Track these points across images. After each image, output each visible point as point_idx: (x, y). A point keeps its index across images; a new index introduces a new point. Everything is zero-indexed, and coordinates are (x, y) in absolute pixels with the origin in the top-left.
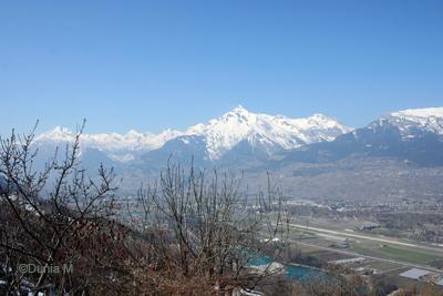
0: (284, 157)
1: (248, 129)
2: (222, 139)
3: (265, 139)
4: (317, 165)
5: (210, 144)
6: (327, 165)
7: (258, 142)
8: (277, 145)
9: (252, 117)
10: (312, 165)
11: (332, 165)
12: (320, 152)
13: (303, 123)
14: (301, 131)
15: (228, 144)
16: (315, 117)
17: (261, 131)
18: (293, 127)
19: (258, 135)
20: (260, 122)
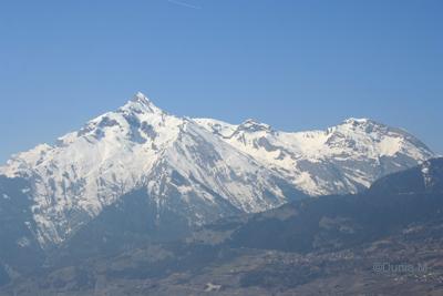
0: (229, 233)
1: (153, 158)
2: (76, 188)
3: (193, 187)
4: (309, 258)
5: (43, 202)
6: (334, 257)
7: (174, 194)
8: (226, 204)
9: (169, 128)
10: (297, 258)
11: (349, 256)
12: (324, 222)
13: (313, 144)
14: (304, 165)
15: (91, 200)
16: (346, 128)
17: (187, 166)
18: (284, 153)
19: (176, 176)
20: (187, 142)
